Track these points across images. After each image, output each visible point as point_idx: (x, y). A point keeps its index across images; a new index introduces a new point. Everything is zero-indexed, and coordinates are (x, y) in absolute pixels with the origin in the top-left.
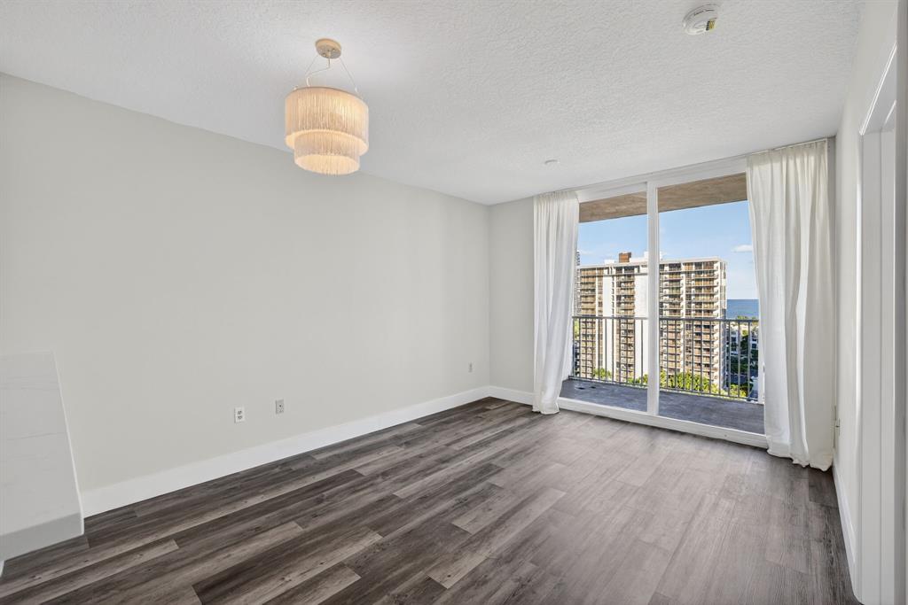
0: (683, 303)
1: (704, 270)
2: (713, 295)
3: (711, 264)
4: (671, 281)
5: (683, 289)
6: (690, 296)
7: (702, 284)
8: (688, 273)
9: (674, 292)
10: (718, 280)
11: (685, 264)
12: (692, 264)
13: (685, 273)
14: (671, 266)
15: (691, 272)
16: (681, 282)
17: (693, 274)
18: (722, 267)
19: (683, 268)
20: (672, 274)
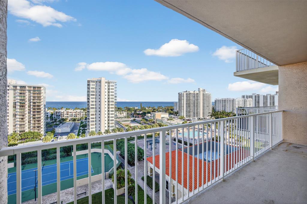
0: (27, 103)
1: (37, 90)
2: (41, 100)
3: (40, 88)
4: (20, 93)
5: (27, 97)
6: (30, 100)
7: (36, 95)
8: (29, 91)
9: (22, 98)
10: (43, 94)
11: (28, 87)
12: (31, 87)
13: (28, 90)
14: (21, 87)
15: (31, 90)
16: (26, 94)
17: (32, 91)
18: (45, 89)
19: (27, 88)
20: (22, 90)
